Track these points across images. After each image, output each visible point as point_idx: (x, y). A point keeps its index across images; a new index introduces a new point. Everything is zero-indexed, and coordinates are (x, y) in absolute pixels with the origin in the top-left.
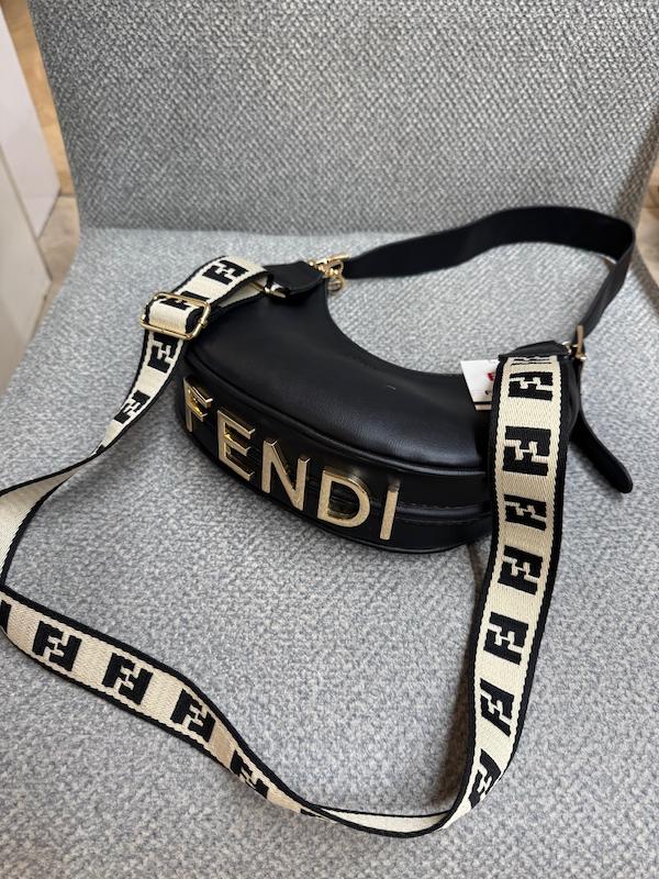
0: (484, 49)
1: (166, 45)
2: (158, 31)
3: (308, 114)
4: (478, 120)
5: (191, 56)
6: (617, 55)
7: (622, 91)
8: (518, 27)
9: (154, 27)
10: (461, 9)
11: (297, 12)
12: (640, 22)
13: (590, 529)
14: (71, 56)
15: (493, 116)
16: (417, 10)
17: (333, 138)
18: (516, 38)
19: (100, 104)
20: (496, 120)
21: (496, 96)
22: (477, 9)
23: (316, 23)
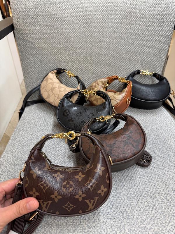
0: (122, 58)
1: (50, 59)
2: (49, 56)
3: (83, 73)
4: (121, 73)
5: (56, 61)
6: (151, 58)
7: (153, 66)
8: (129, 53)
9: (48, 55)
10: (116, 50)
11: (80, 52)
12: (155, 52)
13: (161, 166)
14: (28, 62)
15: (125, 72)
16: (107, 50)
17: (88, 78)
18: (129, 56)
19: (34, 72)
20: (125, 73)
21: (125, 68)
22: (120, 50)
23: (84, 54)
